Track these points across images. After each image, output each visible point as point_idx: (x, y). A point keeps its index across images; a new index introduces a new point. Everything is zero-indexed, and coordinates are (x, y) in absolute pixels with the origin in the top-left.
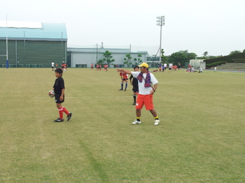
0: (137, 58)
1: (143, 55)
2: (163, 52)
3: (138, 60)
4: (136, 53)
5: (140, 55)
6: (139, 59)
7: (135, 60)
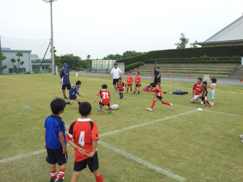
0: (16, 58)
1: (24, 54)
2: (55, 51)
3: (17, 62)
4: (14, 51)
5: (20, 53)
6: (19, 60)
7: (13, 61)
